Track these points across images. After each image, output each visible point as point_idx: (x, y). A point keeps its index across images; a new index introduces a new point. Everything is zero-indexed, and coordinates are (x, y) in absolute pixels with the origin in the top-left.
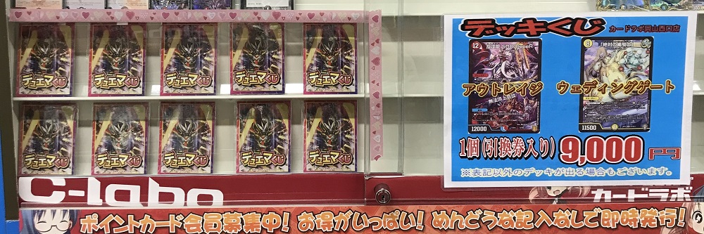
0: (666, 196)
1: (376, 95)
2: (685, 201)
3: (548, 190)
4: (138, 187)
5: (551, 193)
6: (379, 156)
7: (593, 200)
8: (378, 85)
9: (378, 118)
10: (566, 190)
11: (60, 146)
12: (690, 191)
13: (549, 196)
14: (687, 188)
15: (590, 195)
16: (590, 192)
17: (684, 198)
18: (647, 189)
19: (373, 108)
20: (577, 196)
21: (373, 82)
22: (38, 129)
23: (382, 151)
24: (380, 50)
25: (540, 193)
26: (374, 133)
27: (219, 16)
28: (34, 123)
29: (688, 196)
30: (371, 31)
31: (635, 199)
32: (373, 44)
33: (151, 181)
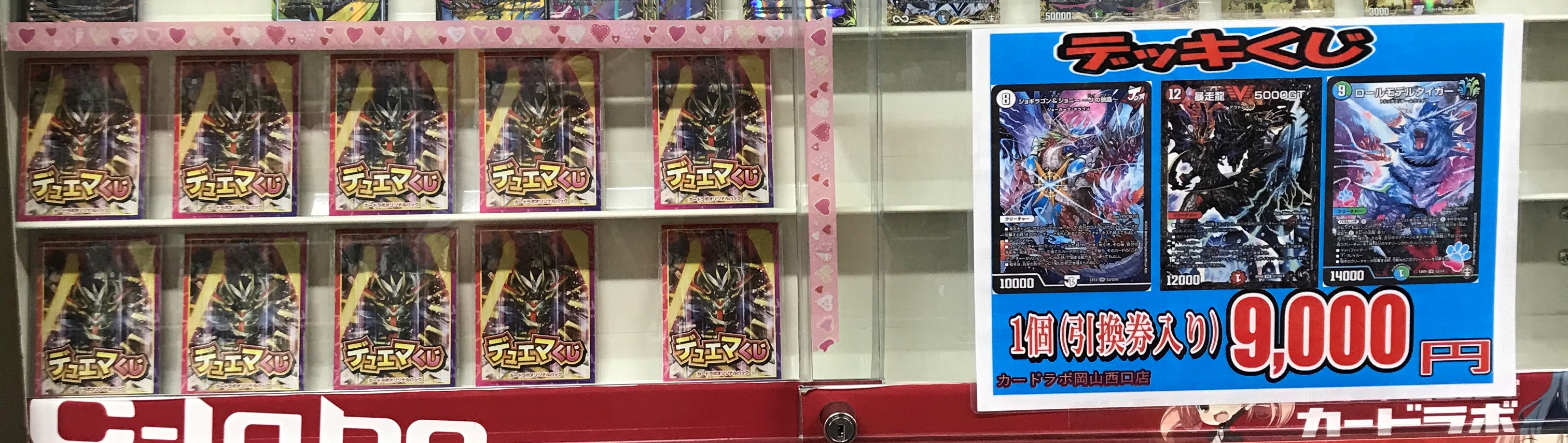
0: (1459, 422)
1: (823, 207)
2: (1502, 433)
3: (1201, 412)
4: (298, 418)
5: (1207, 418)
6: (830, 342)
7: (1301, 432)
8: (826, 184)
9: (827, 257)
10: (1243, 412)
11: (126, 331)
12: (1511, 411)
13: (1205, 426)
14: (1506, 404)
15: (1294, 421)
16: (1295, 415)
17: (1500, 427)
18: (1418, 407)
19: (815, 235)
20: (1265, 425)
21: (816, 178)
22: (75, 295)
23: (837, 329)
24: (831, 106)
25: (1183, 419)
26: (819, 290)
27: (475, 37)
28: (67, 282)
29: (1507, 421)
30: (809, 64)
31: (1394, 430)
32: (814, 95)
33: (327, 407)
